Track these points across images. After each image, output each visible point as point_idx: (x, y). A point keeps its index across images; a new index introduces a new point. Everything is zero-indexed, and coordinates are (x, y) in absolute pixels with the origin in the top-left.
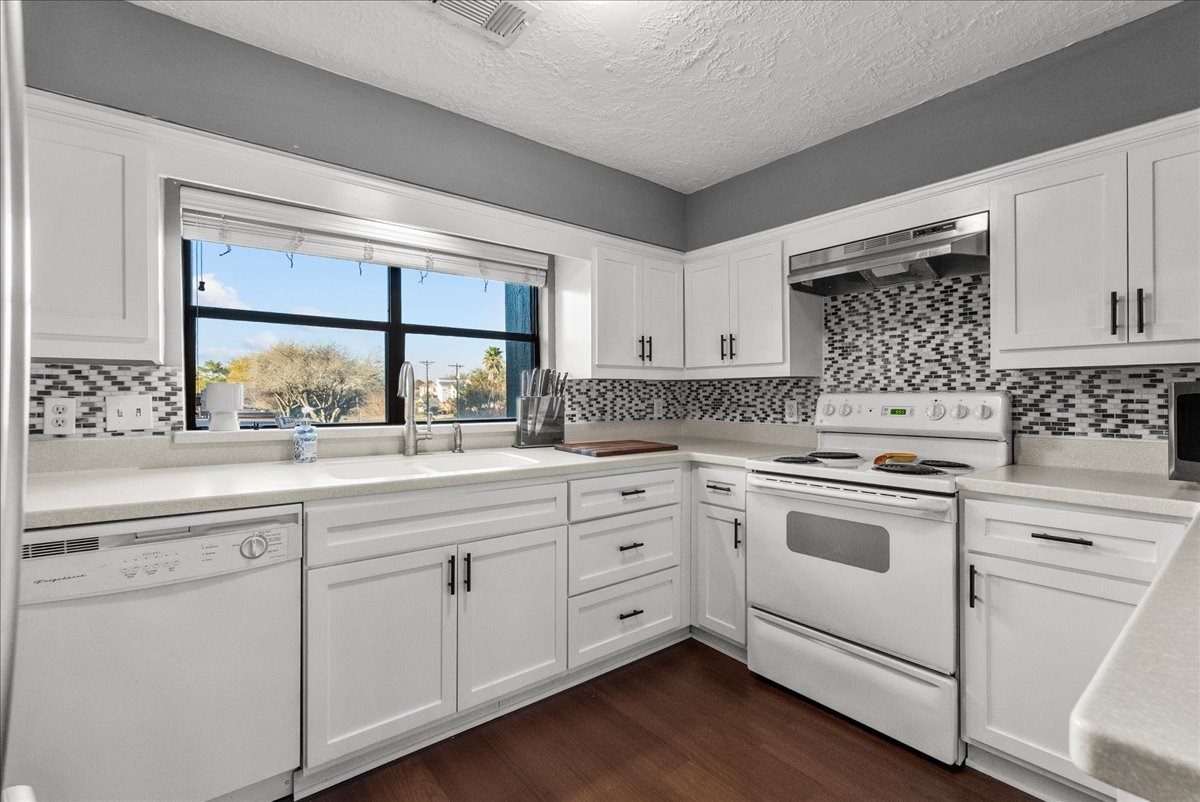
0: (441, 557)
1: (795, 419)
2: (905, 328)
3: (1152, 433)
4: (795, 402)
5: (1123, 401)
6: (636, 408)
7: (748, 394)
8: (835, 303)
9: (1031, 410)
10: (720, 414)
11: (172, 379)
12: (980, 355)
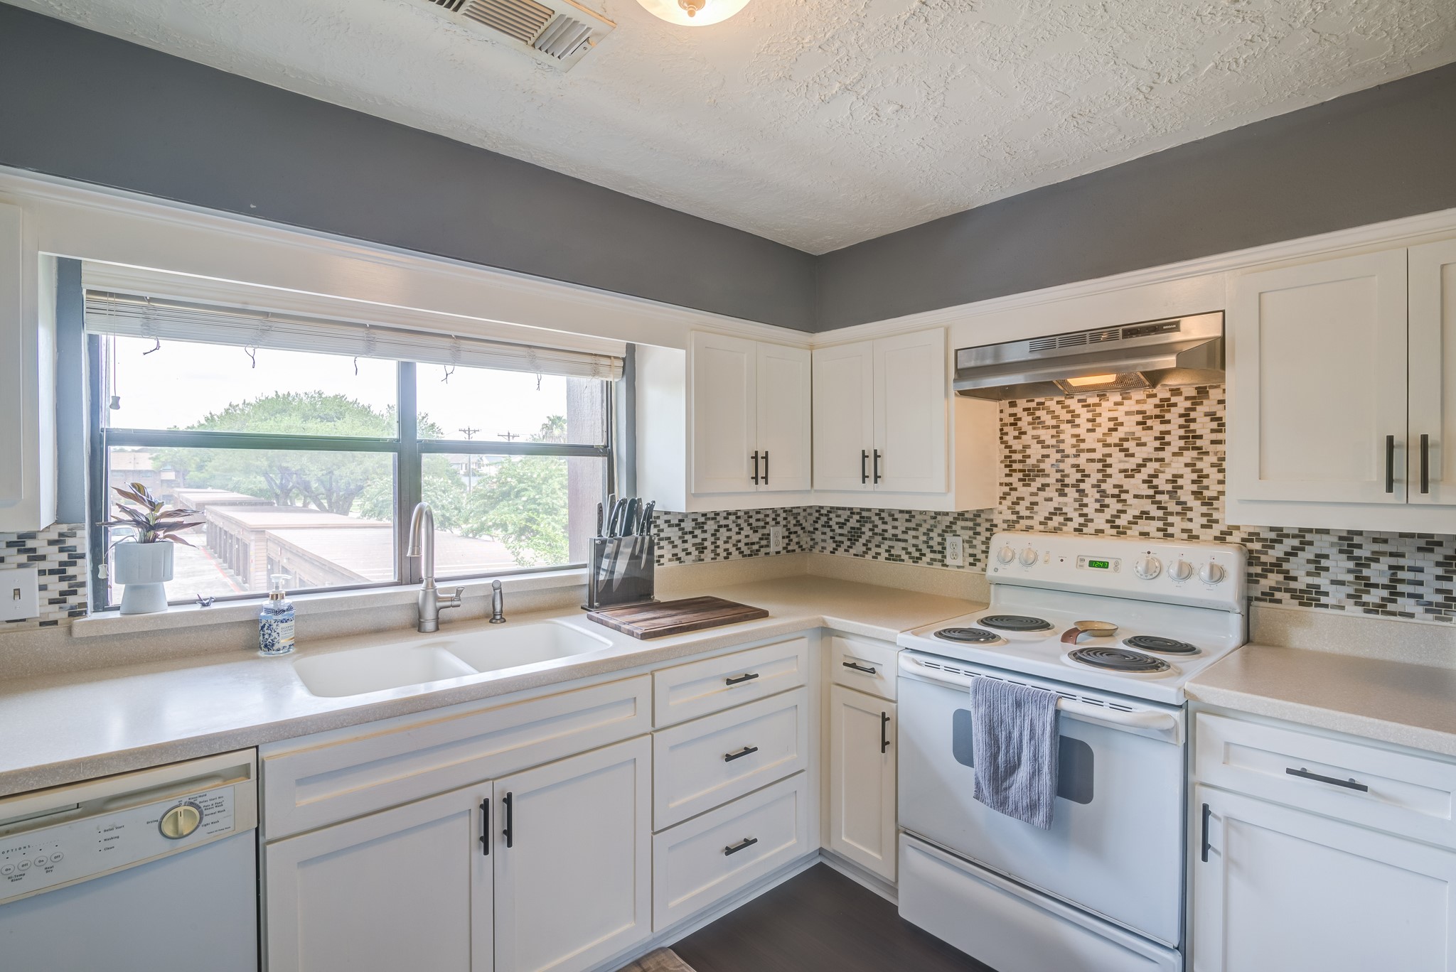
0: (468, 800)
1: (959, 562)
2: (1107, 450)
3: (1427, 611)
4: (960, 539)
5: (1391, 567)
6: (747, 540)
7: (896, 523)
8: (1013, 410)
9: (1272, 571)
10: (859, 547)
11: (70, 542)
12: (1206, 493)
